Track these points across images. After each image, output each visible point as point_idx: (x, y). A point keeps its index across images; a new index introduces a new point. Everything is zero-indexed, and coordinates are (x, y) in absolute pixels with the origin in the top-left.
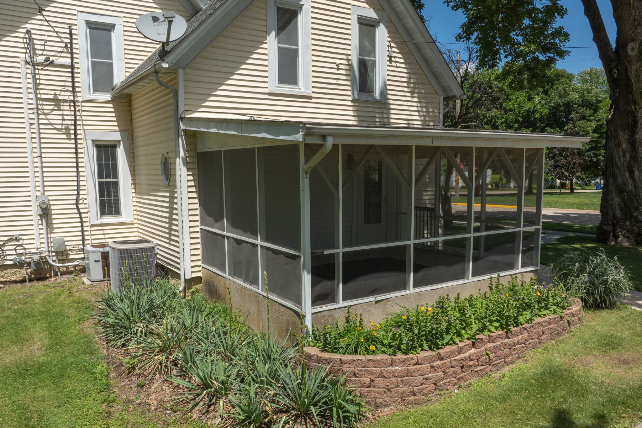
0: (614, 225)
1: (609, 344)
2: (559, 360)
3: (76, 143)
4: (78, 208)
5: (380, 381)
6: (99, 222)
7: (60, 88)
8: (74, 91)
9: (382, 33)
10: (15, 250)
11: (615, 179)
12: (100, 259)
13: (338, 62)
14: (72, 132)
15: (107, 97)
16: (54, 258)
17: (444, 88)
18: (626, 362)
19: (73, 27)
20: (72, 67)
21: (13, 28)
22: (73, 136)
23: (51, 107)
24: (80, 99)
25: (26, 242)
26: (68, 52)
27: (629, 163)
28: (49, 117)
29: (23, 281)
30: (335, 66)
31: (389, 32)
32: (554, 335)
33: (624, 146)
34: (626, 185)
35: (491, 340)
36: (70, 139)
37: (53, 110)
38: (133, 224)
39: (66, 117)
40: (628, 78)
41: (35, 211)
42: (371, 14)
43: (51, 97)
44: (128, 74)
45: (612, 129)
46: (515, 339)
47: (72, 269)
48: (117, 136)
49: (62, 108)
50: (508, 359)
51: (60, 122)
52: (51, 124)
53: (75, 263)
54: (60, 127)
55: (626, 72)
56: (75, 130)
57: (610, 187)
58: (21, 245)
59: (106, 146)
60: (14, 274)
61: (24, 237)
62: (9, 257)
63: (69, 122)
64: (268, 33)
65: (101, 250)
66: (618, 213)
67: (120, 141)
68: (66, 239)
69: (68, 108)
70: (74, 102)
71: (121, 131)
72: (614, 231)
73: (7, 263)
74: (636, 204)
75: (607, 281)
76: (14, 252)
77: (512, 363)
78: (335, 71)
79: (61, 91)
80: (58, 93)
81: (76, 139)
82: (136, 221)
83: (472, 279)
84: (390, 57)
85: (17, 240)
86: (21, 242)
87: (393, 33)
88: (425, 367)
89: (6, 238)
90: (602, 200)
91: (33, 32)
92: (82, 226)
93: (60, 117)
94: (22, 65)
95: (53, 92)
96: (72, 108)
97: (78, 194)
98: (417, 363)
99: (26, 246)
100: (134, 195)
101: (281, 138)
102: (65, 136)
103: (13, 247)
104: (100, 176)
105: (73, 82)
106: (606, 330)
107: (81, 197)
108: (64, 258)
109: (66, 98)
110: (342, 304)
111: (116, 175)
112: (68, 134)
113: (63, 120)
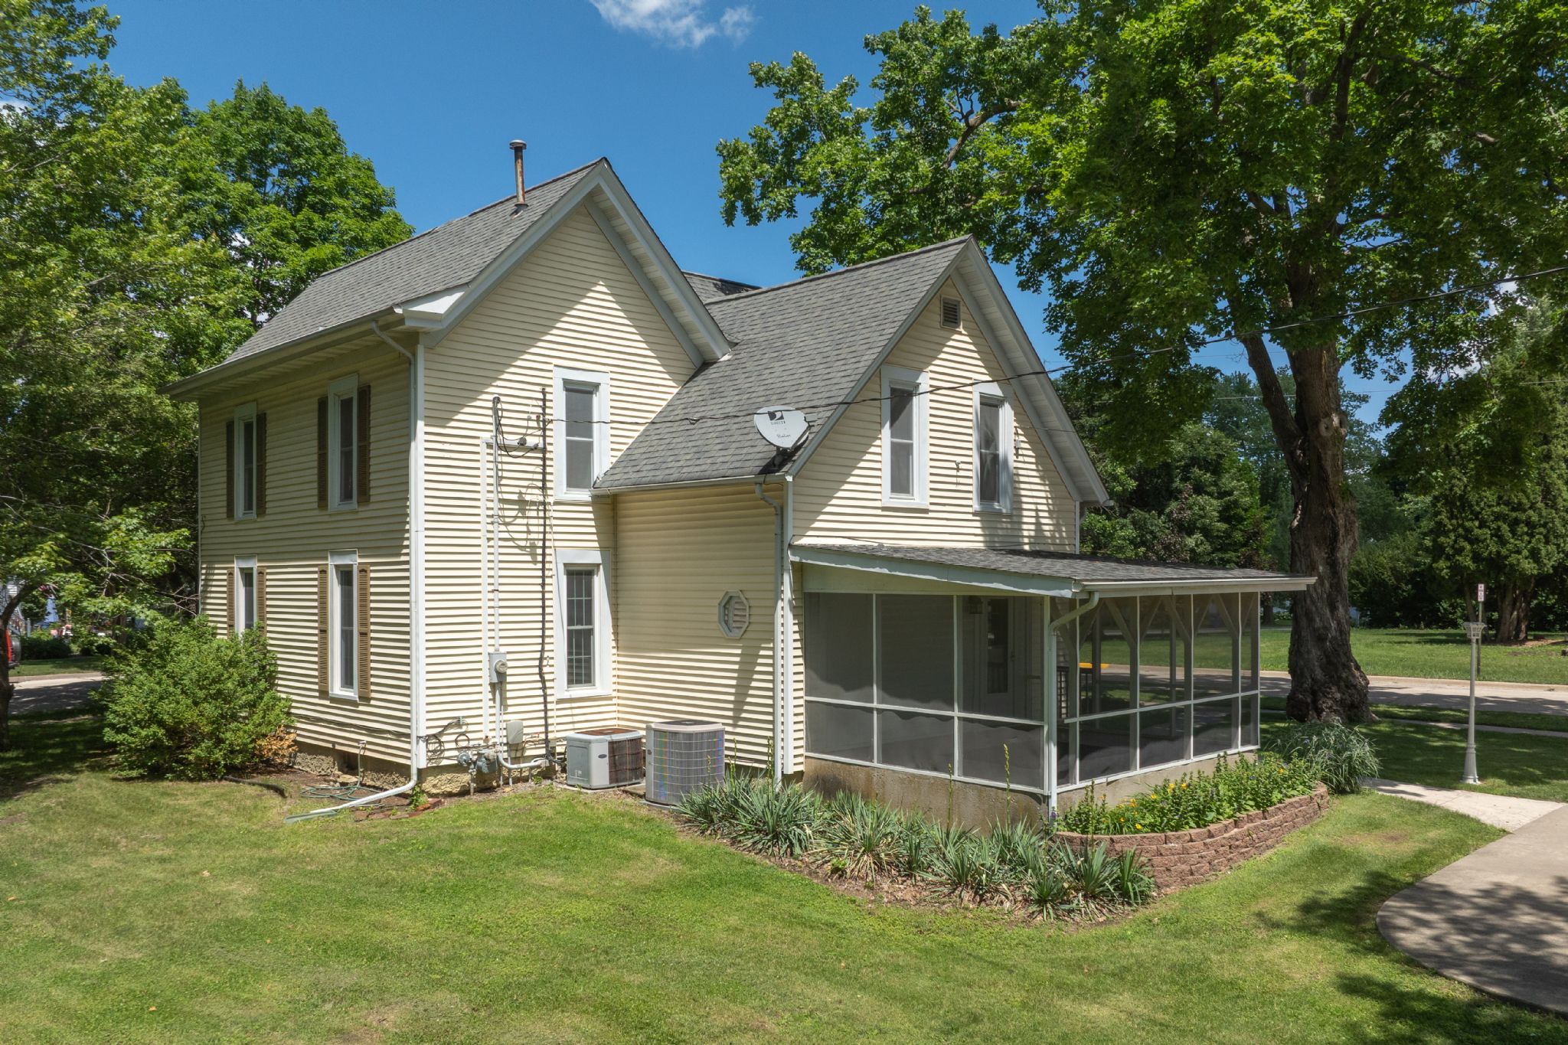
0: (1314, 693)
1: (1369, 824)
2: (1322, 841)
3: (543, 569)
4: (541, 674)
5: (1157, 860)
6: (566, 695)
7: (526, 483)
8: (544, 488)
9: (1007, 416)
10: (456, 741)
11: (1311, 620)
12: (606, 753)
13: (959, 459)
14: (540, 551)
15: (585, 495)
16: (506, 755)
17: (1080, 491)
18: (1393, 838)
19: (548, 389)
20: (544, 450)
21: (473, 394)
22: (540, 558)
23: (514, 513)
24: (550, 500)
25: (471, 728)
26: (539, 428)
27: (1329, 595)
28: (511, 528)
29: (464, 792)
30: (953, 465)
31: (1016, 414)
32: (1308, 819)
33: (1321, 568)
34: (1327, 629)
35: (1250, 819)
36: (535, 562)
37: (516, 517)
38: (610, 698)
39: (532, 529)
40: (1322, 468)
41: (486, 678)
42: (995, 390)
43: (515, 497)
44: (614, 460)
45: (1301, 542)
46: (1272, 820)
47: (526, 774)
48: (595, 557)
49: (528, 514)
50: (1269, 842)
51: (524, 536)
52: (513, 539)
53: (532, 764)
54: (523, 543)
55: (1319, 459)
56: (544, 547)
57: (1304, 634)
58: (463, 734)
59: (579, 573)
60: (450, 781)
61: (469, 721)
62: (447, 754)
63: (535, 536)
64: (881, 425)
65: (608, 738)
66: (1319, 674)
67: (598, 565)
68: (525, 723)
69: (534, 514)
70: (544, 504)
71: (602, 549)
72: (1315, 701)
73: (445, 762)
74: (1344, 660)
75: (1350, 758)
76: (453, 745)
77: (1273, 847)
78: (954, 472)
79: (528, 487)
80: (523, 490)
81: (543, 562)
82: (615, 694)
83: (1194, 759)
84: (1017, 449)
85: (458, 724)
86: (464, 728)
87: (1019, 416)
88: (1199, 844)
89: (445, 723)
90: (1290, 653)
91: (503, 399)
92: (545, 703)
93: (524, 529)
94: (483, 449)
95: (517, 490)
96: (541, 514)
97: (542, 651)
98: (1191, 840)
99: (470, 736)
100: (615, 651)
101: (1031, 591)
102: (529, 558)
103: (454, 737)
104: (570, 622)
105: (544, 473)
106: (1362, 813)
107: (546, 654)
108: (519, 754)
109: (534, 498)
110: (1079, 784)
111: (590, 620)
112: (533, 555)
113: (529, 532)
